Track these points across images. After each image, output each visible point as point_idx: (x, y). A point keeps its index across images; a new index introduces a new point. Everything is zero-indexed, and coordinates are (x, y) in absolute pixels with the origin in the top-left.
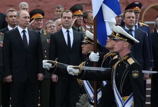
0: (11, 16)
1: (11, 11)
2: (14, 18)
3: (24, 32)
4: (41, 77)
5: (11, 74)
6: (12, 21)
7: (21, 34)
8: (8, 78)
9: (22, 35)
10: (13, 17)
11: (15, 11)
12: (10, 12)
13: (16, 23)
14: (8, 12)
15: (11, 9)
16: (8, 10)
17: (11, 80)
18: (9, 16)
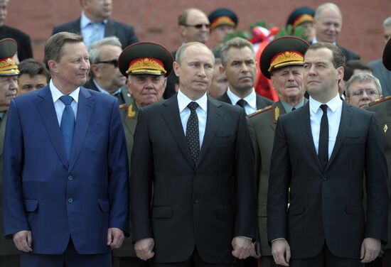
0: (238, 63)
1: (235, 46)
2: (245, 68)
3: (193, 107)
4: (242, 248)
5: (151, 234)
6: (241, 75)
7: (181, 115)
8: (140, 249)
9: (185, 117)
10: (244, 65)
11: (248, 45)
12: (233, 50)
13: (250, 84)
14: (227, 49)
15: (238, 40)
16: (228, 43)
17: (150, 255)
18: (232, 61)
